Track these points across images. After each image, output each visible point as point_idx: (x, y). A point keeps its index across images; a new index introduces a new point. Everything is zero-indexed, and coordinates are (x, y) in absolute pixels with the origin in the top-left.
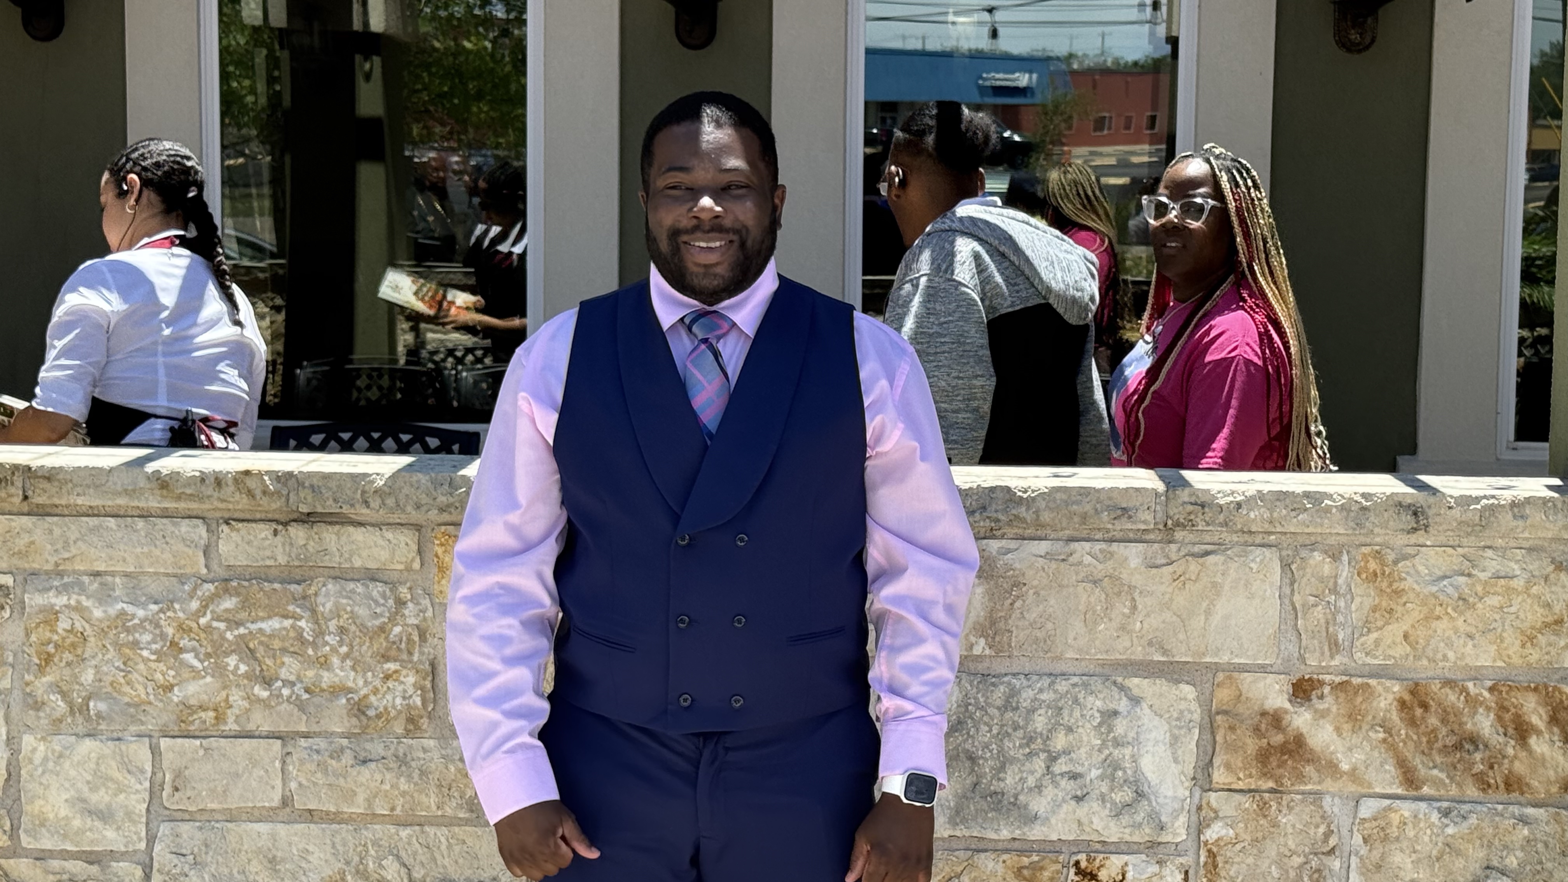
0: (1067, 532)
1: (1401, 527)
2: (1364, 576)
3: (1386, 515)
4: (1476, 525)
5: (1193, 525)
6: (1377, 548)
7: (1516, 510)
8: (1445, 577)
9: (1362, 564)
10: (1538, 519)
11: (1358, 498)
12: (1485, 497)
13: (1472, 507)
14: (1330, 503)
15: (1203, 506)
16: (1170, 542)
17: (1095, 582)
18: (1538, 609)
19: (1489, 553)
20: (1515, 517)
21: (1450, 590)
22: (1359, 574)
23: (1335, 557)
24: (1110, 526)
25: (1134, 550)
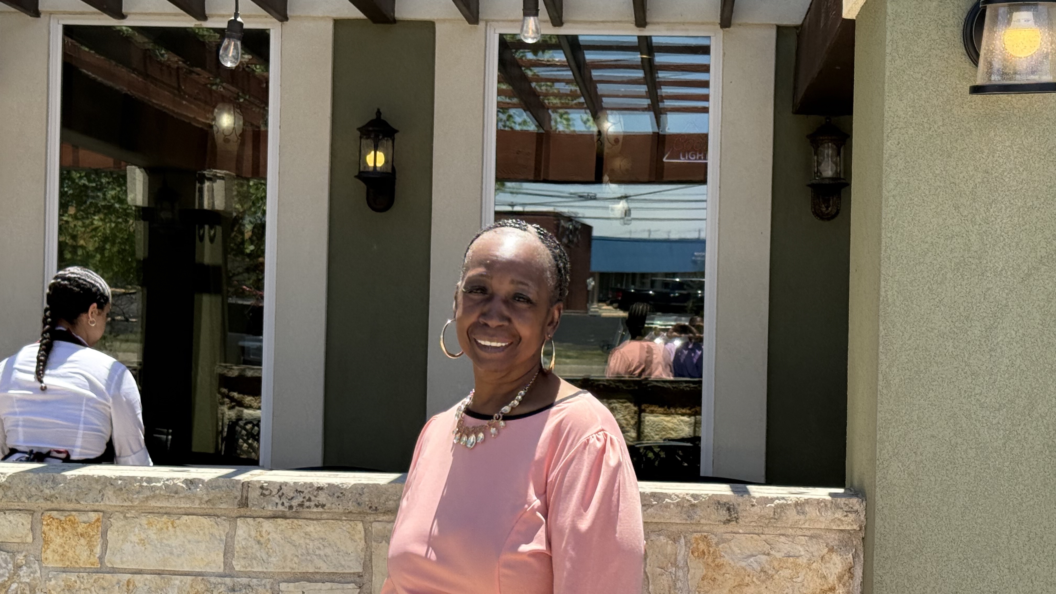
1: (719, 518)
2: (696, 554)
3: (708, 510)
4: (772, 518)
6: (706, 534)
7: (799, 508)
8: (753, 556)
9: (695, 545)
10: (814, 515)
11: (688, 498)
12: (777, 498)
13: (768, 506)
14: (669, 501)
18: (817, 580)
19: (783, 539)
20: (798, 513)
21: (755, 565)
22: (692, 553)
23: (675, 541)
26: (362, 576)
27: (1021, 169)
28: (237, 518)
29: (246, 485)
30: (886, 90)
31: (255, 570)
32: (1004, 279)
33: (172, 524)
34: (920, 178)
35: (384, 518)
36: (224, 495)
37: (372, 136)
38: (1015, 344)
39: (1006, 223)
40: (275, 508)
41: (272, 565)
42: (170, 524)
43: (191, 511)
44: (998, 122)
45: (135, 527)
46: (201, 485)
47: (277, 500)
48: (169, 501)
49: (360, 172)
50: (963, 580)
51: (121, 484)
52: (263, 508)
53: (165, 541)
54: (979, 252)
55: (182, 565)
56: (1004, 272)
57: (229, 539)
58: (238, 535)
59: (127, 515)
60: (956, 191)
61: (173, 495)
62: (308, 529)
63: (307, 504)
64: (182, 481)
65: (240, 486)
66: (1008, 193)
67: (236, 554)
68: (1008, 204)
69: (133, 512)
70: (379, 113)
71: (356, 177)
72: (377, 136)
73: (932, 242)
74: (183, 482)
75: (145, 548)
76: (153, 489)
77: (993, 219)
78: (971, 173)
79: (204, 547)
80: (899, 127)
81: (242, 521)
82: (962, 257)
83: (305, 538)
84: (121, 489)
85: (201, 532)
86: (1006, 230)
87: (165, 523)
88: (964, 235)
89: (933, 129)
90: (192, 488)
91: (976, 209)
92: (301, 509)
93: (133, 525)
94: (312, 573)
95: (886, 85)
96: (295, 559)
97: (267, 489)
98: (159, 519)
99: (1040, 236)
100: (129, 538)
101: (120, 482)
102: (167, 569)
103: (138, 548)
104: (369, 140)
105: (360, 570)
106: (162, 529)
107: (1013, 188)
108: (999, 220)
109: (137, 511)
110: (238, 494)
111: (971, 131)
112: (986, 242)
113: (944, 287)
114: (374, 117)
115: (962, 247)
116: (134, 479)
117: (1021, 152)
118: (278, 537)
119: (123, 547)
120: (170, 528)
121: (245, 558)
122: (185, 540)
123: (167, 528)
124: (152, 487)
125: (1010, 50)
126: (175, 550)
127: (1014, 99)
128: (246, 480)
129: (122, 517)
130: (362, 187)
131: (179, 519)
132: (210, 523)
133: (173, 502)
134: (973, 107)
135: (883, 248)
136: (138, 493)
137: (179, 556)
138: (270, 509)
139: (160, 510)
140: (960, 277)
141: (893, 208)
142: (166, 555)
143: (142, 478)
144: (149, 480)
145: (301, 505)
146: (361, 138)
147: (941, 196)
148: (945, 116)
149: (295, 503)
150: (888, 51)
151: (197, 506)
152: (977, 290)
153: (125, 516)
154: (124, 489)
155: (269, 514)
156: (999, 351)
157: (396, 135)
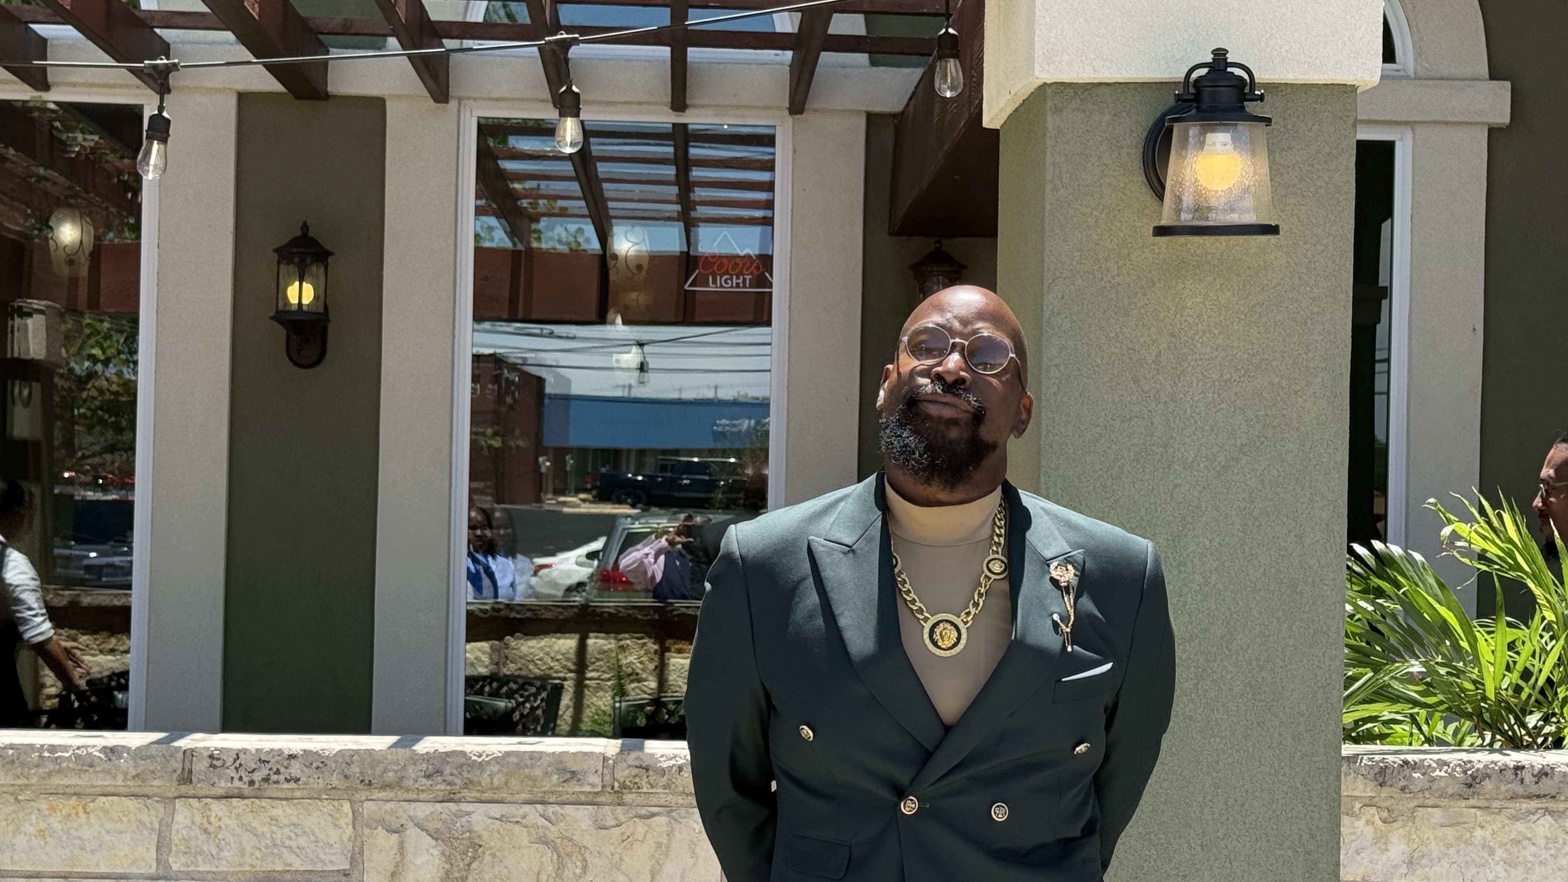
0: (523, 796)
5: (639, 788)
15: (647, 770)
16: (620, 805)
17: (546, 843)
24: (561, 789)
25: (586, 812)
26: (349, 874)
27: (1216, 332)
28: (175, 798)
29: (189, 754)
30: (1047, 229)
31: (201, 869)
32: (1196, 473)
33: (83, 808)
34: (1090, 342)
35: (380, 795)
36: (159, 768)
37: (296, 260)
38: (1209, 556)
39: (1197, 402)
40: (229, 785)
41: (224, 862)
42: (80, 809)
43: (111, 790)
44: (1188, 271)
45: (30, 814)
46: (125, 755)
47: (233, 774)
48: (80, 777)
49: (278, 312)
50: (1145, 862)
51: (13, 754)
52: (213, 785)
53: (74, 833)
54: (1164, 439)
55: (97, 865)
56: (1196, 463)
57: (164, 828)
58: (177, 822)
59: (20, 797)
60: (1135, 360)
61: (86, 768)
62: (274, 812)
63: (274, 778)
64: (99, 748)
65: (181, 754)
66: (1200, 363)
67: (174, 848)
68: (1200, 376)
69: (28, 792)
70: (305, 227)
71: (271, 318)
72: (303, 260)
73: (1105, 426)
74: (100, 751)
75: (46, 843)
76: (59, 761)
77: (1182, 396)
78: (1154, 337)
79: (129, 838)
80: (1064, 276)
81: (182, 803)
82: (1144, 444)
83: (270, 824)
84: (13, 762)
85: (125, 819)
86: (1197, 410)
87: (74, 808)
88: (1146, 416)
89: (1105, 279)
90: (113, 758)
91: (1161, 384)
92: (266, 785)
93: (28, 811)
94: (280, 872)
95: (1047, 221)
96: (258, 854)
97: (218, 759)
98: (65, 802)
99: (1241, 417)
100: (22, 828)
101: (11, 752)
102: (76, 870)
103: (35, 842)
104: (291, 266)
105: (347, 866)
106: (69, 815)
107: (1207, 357)
108: (1189, 398)
109: (34, 792)
110: (178, 766)
111: (1154, 283)
112: (1172, 425)
113: (1121, 483)
114: (298, 233)
115: (1143, 431)
116: (31, 746)
117: (1216, 309)
118: (233, 823)
119: (14, 841)
120: (81, 814)
121: (186, 853)
122: (102, 831)
123: (77, 813)
124: (57, 758)
125: (1203, 183)
126: (87, 844)
127: (1207, 242)
128: (189, 747)
129: (12, 801)
130: (281, 332)
131: (93, 801)
132: (138, 806)
133: (86, 779)
134: (1157, 251)
135: (1044, 433)
136: (37, 766)
137: (93, 852)
138: (223, 786)
139: (68, 790)
140: (1141, 470)
141: (1057, 381)
142: (75, 851)
143: (42, 746)
144: (53, 749)
145: (266, 780)
146: (279, 263)
147: (1116, 365)
148: (1121, 263)
149: (257, 777)
150: (1049, 177)
151: (120, 783)
152: (1161, 487)
153: (16, 799)
154: (17, 762)
155: (220, 792)
156: (1189, 564)
157: (330, 259)
